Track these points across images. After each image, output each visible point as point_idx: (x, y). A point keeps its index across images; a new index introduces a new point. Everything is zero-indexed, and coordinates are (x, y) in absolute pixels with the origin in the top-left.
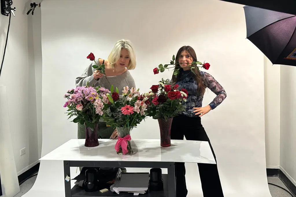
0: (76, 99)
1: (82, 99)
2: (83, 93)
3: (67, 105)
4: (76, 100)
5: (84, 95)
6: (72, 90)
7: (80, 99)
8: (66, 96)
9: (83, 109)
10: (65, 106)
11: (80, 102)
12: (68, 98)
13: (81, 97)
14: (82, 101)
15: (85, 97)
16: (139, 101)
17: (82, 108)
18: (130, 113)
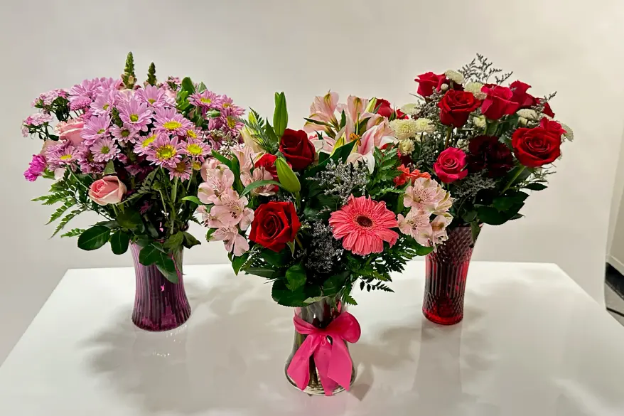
0: (85, 150)
1: (114, 152)
2: (117, 120)
3: (38, 167)
4: (88, 156)
5: (126, 132)
6: (60, 98)
7: (106, 150)
8: (32, 128)
9: (125, 196)
10: (32, 175)
11: (111, 170)
12: (44, 136)
13: (109, 143)
14: (116, 162)
15: (131, 146)
16: (426, 183)
17: (121, 194)
18: (386, 244)
